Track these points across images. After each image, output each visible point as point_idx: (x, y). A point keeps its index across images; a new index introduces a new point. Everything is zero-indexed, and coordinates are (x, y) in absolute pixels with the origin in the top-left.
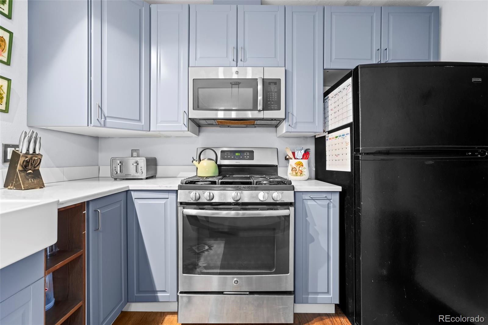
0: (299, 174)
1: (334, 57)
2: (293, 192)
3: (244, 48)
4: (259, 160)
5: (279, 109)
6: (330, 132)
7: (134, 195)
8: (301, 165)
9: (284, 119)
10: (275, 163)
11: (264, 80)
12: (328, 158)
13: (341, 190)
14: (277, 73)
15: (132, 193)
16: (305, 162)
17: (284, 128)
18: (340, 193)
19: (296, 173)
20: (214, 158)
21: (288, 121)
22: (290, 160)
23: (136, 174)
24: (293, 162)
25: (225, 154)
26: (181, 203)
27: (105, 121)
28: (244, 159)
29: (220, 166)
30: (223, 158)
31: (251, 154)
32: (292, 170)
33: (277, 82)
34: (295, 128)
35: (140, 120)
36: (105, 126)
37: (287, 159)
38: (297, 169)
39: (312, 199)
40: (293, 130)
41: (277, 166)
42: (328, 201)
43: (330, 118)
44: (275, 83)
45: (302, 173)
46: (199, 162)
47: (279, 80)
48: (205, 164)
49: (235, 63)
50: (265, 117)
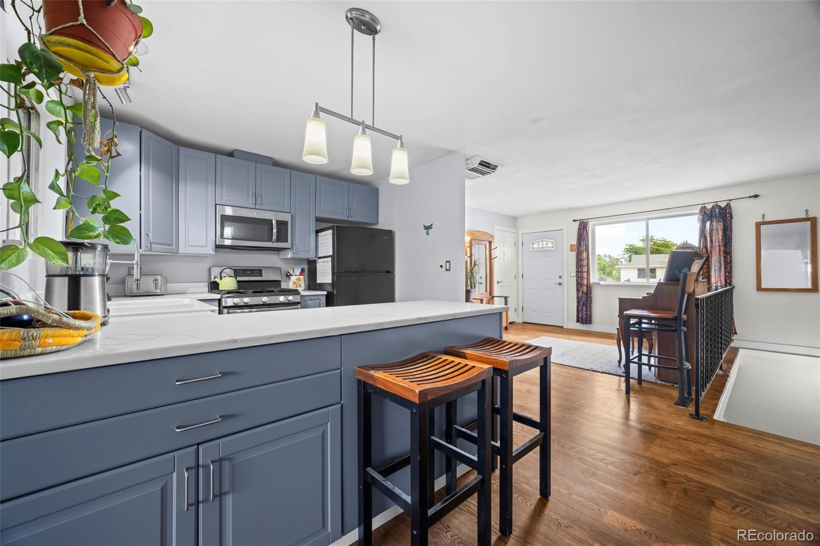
0: (298, 286)
1: (322, 210)
2: (299, 296)
3: (261, 195)
4: (267, 276)
5: (287, 242)
6: (319, 258)
8: (299, 279)
9: (290, 249)
10: (280, 279)
11: (277, 221)
12: (318, 275)
14: (286, 217)
16: (302, 277)
17: (291, 254)
18: (326, 295)
19: (297, 286)
20: (233, 275)
21: (293, 250)
22: (291, 277)
23: (156, 291)
24: (293, 278)
25: (241, 272)
26: (224, 307)
28: (254, 276)
29: (238, 282)
30: (240, 275)
31: (259, 272)
32: (293, 284)
34: (297, 254)
35: (172, 245)
37: (288, 276)
38: (297, 282)
39: (310, 300)
40: (296, 256)
41: (280, 281)
42: (319, 301)
43: (319, 249)
44: (284, 224)
45: (300, 286)
46: (221, 278)
47: (287, 222)
48: (227, 281)
49: (254, 205)
50: (277, 247)
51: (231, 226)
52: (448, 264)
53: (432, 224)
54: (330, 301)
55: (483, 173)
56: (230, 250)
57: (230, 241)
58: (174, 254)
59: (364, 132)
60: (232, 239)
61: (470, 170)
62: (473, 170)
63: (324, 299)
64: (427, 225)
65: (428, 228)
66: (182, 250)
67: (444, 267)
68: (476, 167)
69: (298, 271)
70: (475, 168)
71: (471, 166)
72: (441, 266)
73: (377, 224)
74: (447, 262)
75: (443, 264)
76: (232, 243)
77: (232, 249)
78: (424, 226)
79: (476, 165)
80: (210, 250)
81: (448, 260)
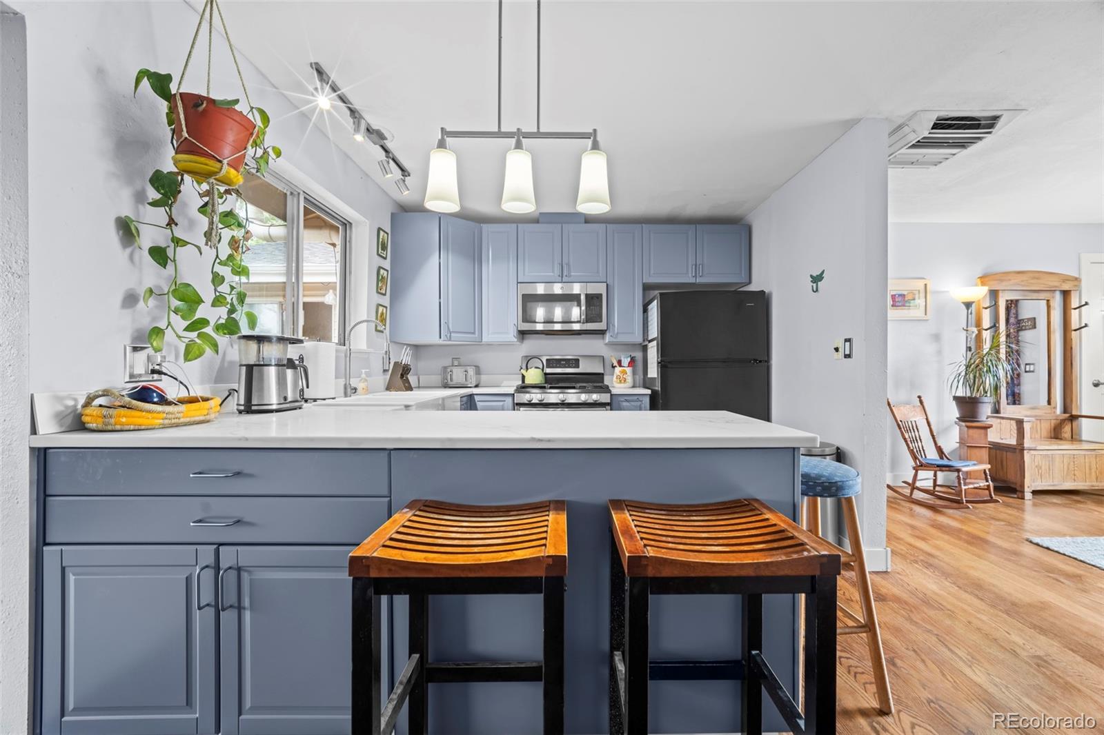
0: (623, 381)
1: (652, 272)
2: (609, 394)
3: (568, 264)
4: (584, 367)
5: (601, 321)
6: (649, 342)
7: (477, 398)
8: (624, 373)
9: (606, 330)
10: (600, 370)
11: (587, 296)
12: (649, 365)
13: (650, 393)
14: (600, 289)
15: (475, 396)
16: (628, 370)
17: (608, 338)
18: (650, 395)
19: (620, 381)
20: (541, 367)
21: (611, 332)
22: (616, 368)
23: (466, 383)
24: (618, 370)
25: (550, 363)
26: (517, 404)
27: (450, 336)
28: (569, 367)
29: (546, 374)
30: (548, 366)
31: (575, 363)
32: (617, 378)
33: (599, 296)
34: (616, 338)
35: (474, 333)
36: (450, 340)
37: (614, 367)
38: (622, 377)
39: (626, 401)
40: (614, 340)
41: (603, 374)
42: (640, 403)
44: (598, 298)
45: (625, 381)
46: (527, 369)
47: (601, 295)
48: (533, 372)
49: (560, 278)
50: (588, 329)
51: (543, 306)
52: (847, 344)
53: (823, 272)
54: (656, 403)
55: (962, 144)
56: (543, 336)
57: (542, 324)
58: (479, 344)
59: (519, 146)
60: (544, 323)
61: (914, 146)
62: (919, 145)
63: (647, 400)
64: (815, 275)
65: (817, 279)
66: (486, 338)
67: (841, 350)
68: (926, 135)
69: (626, 362)
70: (924, 138)
71: (914, 139)
72: (837, 350)
73: (750, 282)
74: (846, 340)
75: (840, 344)
76: (544, 327)
77: (547, 334)
78: (811, 276)
79: (925, 132)
80: (511, 336)
81: (848, 337)
